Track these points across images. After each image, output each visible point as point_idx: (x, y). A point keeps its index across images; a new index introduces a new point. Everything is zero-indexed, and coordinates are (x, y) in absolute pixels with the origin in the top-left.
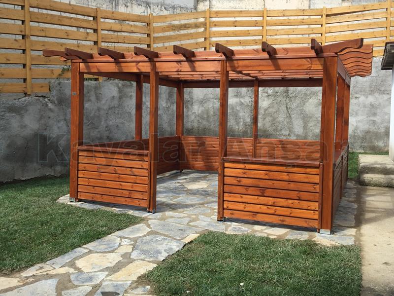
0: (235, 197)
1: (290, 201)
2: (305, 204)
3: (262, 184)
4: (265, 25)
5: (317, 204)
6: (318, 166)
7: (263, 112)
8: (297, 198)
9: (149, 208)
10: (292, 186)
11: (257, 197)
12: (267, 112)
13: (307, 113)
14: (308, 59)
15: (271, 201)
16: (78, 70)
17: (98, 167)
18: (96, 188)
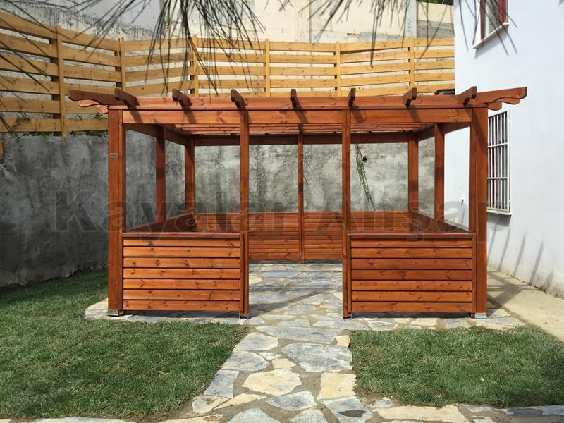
0: (368, 284)
1: (438, 283)
2: (456, 285)
3: (401, 264)
4: (267, 61)
5: (470, 283)
6: (470, 237)
7: (273, 178)
8: (447, 278)
9: (243, 312)
10: (439, 264)
11: (395, 282)
12: (277, 177)
13: (327, 177)
14: (454, 110)
15: (414, 285)
16: (121, 120)
17: (158, 261)
18: (155, 291)
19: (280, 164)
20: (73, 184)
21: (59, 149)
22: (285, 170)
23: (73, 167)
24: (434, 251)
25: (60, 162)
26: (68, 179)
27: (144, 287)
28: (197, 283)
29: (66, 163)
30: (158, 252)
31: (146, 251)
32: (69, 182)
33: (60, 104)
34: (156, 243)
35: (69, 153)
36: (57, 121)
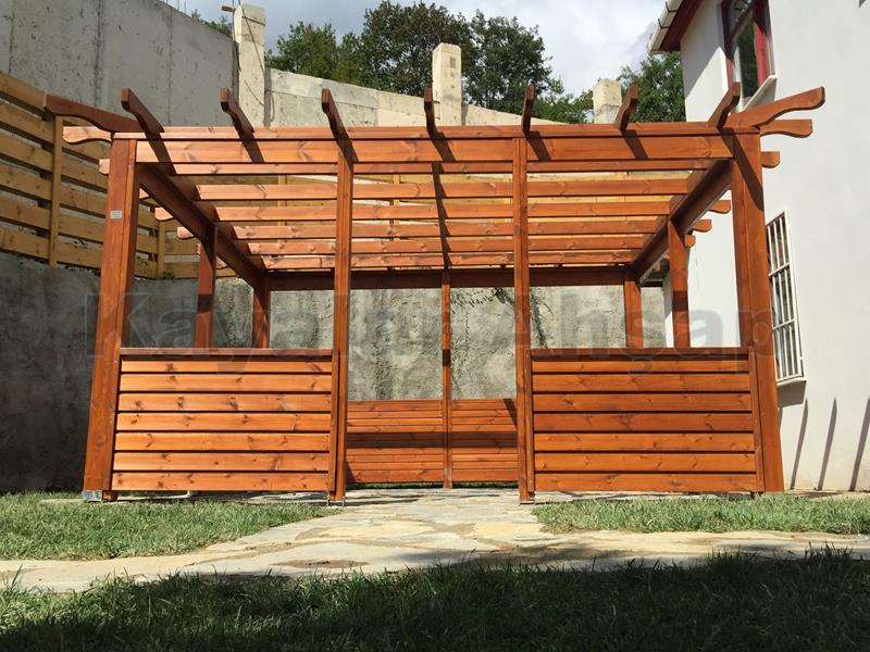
0: (562, 440)
1: (692, 438)
2: (724, 441)
3: (622, 402)
5: (751, 436)
8: (708, 429)
9: (333, 493)
10: (692, 401)
11: (613, 435)
14: (702, 138)
15: (647, 441)
16: (132, 156)
17: (181, 398)
18: (172, 455)
19: (415, 356)
20: (59, 342)
21: (41, 282)
22: (422, 367)
23: (62, 316)
24: (681, 378)
26: (52, 333)
27: (153, 448)
28: (251, 440)
29: (51, 305)
30: (183, 382)
31: (162, 382)
32: (52, 337)
33: (51, 216)
34: (179, 366)
35: (58, 293)
36: (43, 241)
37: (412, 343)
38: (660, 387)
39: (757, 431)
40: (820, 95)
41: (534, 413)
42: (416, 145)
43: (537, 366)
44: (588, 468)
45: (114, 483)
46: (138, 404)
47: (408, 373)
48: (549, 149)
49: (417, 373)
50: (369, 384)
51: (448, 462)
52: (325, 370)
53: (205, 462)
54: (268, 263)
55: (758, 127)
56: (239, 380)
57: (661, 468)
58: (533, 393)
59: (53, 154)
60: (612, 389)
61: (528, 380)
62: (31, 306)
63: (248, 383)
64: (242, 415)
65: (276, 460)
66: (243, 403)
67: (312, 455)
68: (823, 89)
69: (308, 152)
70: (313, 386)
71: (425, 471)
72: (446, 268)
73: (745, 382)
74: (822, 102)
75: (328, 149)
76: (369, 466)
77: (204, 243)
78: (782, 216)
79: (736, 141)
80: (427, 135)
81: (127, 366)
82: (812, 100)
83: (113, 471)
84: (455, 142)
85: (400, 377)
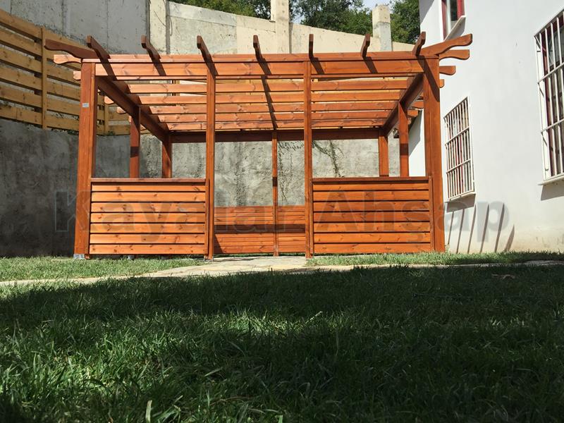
1: (397, 225)
5: (428, 224)
6: (426, 179)
8: (405, 220)
9: (207, 255)
10: (398, 206)
11: (356, 224)
12: (256, 193)
16: (93, 72)
17: (125, 205)
18: (121, 235)
19: (260, 180)
20: (51, 173)
21: (39, 139)
22: (264, 187)
23: (51, 158)
24: (393, 194)
25: (39, 150)
26: (47, 168)
27: (111, 231)
28: (162, 227)
29: (45, 153)
30: (125, 197)
31: (114, 197)
32: (47, 171)
33: (42, 99)
34: (123, 188)
35: (48, 145)
36: (38, 114)
37: (258, 172)
38: (381, 198)
39: (432, 220)
40: (470, 38)
41: (314, 212)
42: (250, 66)
43: (316, 187)
44: (342, 241)
45: (91, 250)
46: (101, 208)
47: (256, 191)
48: (323, 68)
49: (261, 191)
50: (232, 197)
51: (276, 241)
52: (201, 190)
53: (138, 239)
54: (170, 127)
55: (438, 55)
56: (155, 195)
57: (381, 241)
58: (314, 202)
59: (42, 63)
60: (356, 199)
61: (311, 195)
62: (35, 153)
63: (160, 197)
64: (158, 214)
65: (176, 238)
66: (158, 208)
67: (195, 235)
68: (471, 35)
69: (190, 70)
70: (195, 198)
71: (263, 246)
72: (275, 129)
73: (426, 195)
74: (471, 42)
75: (201, 68)
76: (231, 244)
77: (132, 117)
78: (466, 99)
79: (426, 63)
80: (256, 60)
81: (95, 188)
82: (465, 41)
83: (90, 244)
84: (271, 64)
85: (251, 193)
